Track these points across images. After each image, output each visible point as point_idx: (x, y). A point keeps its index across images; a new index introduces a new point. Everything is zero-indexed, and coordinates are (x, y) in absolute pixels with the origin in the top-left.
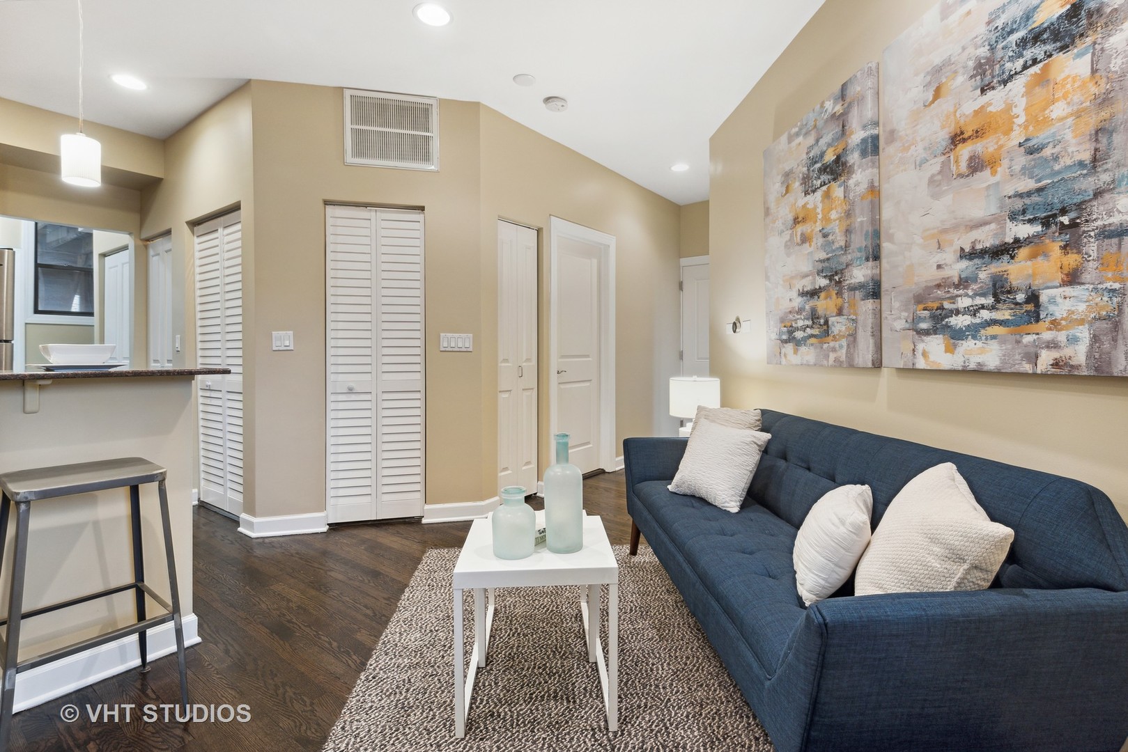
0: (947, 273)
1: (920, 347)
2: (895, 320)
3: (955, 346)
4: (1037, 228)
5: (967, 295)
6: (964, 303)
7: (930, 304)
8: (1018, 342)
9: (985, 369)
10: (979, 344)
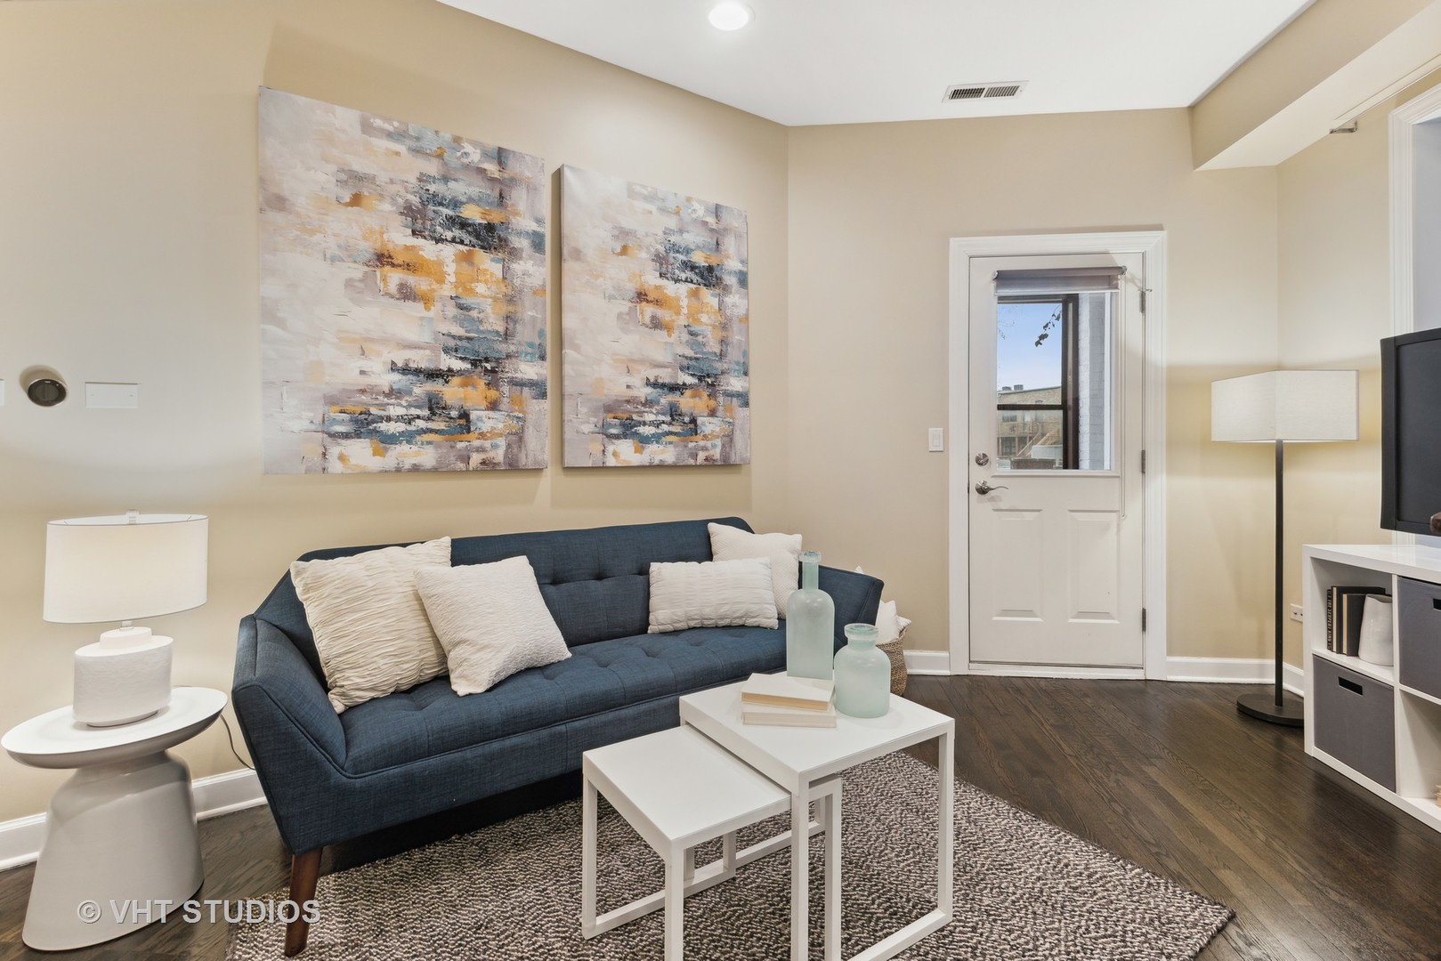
0: (634, 393)
1: (610, 448)
2: (582, 423)
3: (643, 448)
4: (695, 381)
5: (652, 412)
6: (649, 417)
7: (620, 415)
8: (686, 446)
9: (666, 464)
10: (661, 447)
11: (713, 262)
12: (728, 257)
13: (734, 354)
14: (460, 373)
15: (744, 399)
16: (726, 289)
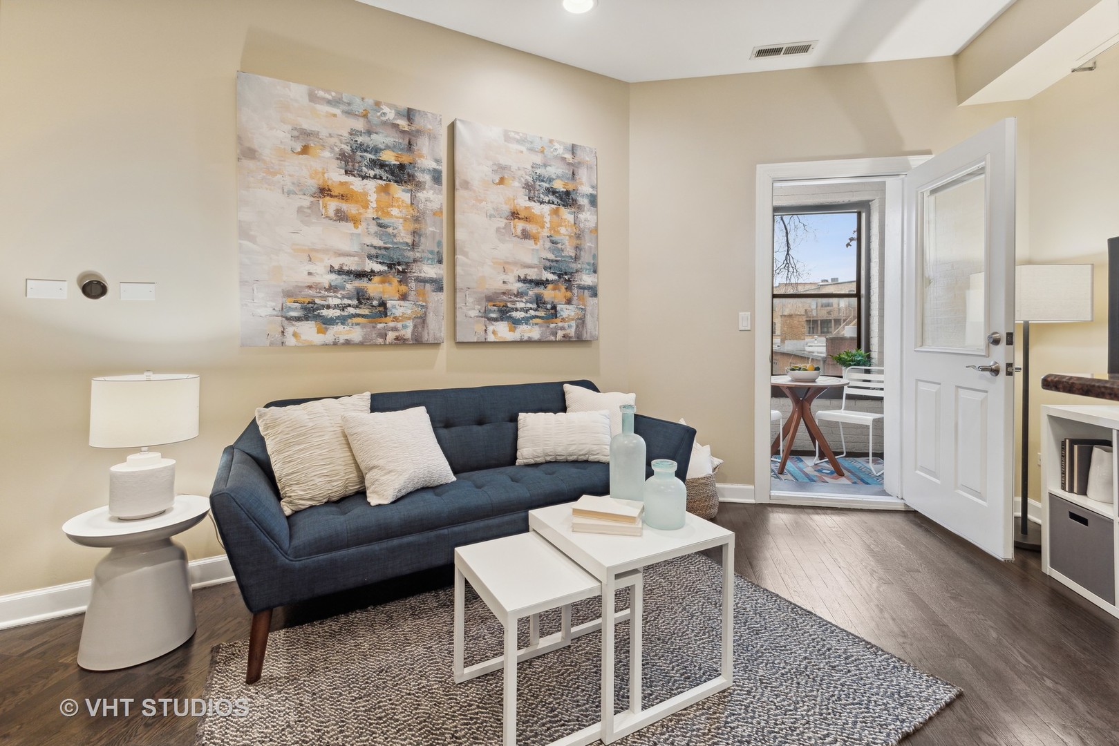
0: (509, 287)
1: (491, 328)
2: (469, 310)
3: (515, 328)
4: (555, 277)
5: (522, 301)
6: (520, 305)
7: (498, 303)
8: (548, 327)
9: (533, 340)
10: (529, 327)
11: (570, 188)
12: (582, 184)
13: (586, 257)
14: (380, 273)
15: (594, 291)
16: (580, 208)
